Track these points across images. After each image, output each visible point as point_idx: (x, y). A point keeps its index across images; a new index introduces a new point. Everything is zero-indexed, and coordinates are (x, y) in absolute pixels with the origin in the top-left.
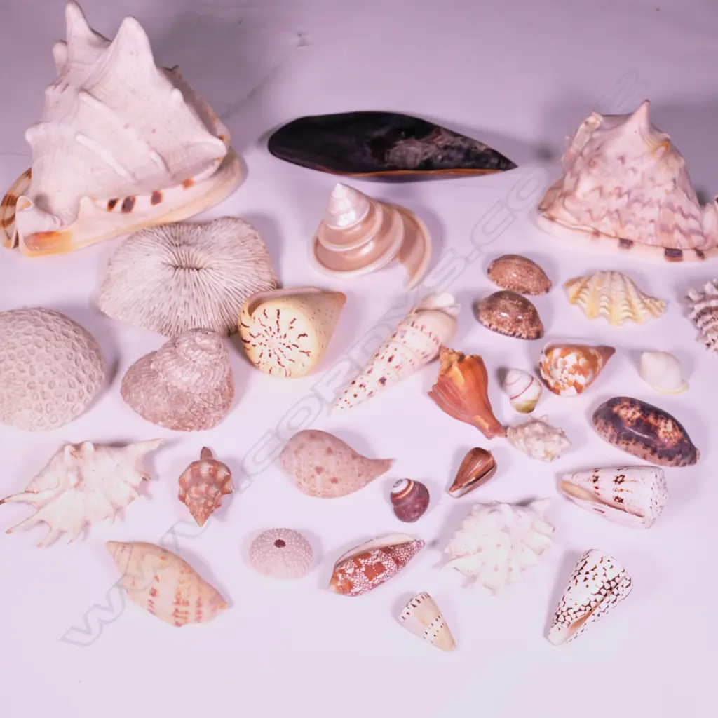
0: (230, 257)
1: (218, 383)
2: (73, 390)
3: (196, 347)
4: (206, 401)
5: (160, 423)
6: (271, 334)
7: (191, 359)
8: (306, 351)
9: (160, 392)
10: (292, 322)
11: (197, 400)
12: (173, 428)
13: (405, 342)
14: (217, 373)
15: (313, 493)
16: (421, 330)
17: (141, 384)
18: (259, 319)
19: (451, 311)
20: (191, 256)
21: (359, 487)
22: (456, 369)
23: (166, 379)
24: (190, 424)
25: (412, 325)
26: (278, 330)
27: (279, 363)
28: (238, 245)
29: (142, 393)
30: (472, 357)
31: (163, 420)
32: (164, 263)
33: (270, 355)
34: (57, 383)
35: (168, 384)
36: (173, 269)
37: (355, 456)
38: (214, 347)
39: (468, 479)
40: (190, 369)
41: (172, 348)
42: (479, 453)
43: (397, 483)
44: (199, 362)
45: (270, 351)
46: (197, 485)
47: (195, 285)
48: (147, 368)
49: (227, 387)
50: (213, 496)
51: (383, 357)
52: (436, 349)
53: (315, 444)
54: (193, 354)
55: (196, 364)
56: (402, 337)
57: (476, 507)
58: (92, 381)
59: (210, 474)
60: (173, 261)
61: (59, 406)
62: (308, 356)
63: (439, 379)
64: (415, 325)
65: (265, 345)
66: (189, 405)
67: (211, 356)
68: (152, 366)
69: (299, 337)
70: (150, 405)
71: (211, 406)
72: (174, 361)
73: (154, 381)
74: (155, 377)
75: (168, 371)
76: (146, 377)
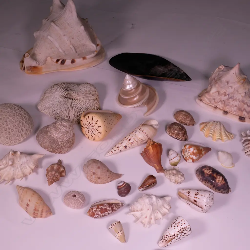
0: (84, 97)
1: (68, 138)
2: (20, 134)
3: (62, 125)
4: (63, 144)
5: (46, 149)
6: (90, 125)
7: (59, 129)
8: (100, 132)
9: (48, 139)
10: (97, 122)
11: (60, 143)
12: (50, 152)
13: (136, 135)
14: (68, 135)
15: (91, 181)
16: (142, 132)
18: (86, 119)
19: (155, 127)
20: (71, 94)
21: (108, 182)
22: (150, 147)
23: (50, 135)
24: (56, 151)
25: (140, 129)
26: (92, 124)
27: (91, 135)
28: (88, 93)
29: (42, 138)
30: (157, 143)
31: (47, 148)
32: (62, 95)
33: (89, 132)
34: (14, 130)
35: (51, 136)
36: (64, 98)
37: (108, 170)
38: (68, 126)
39: (145, 185)
40: (58, 132)
41: (54, 124)
42: (152, 177)
43: (120, 182)
45: (89, 130)
46: (52, 171)
47: (70, 104)
48: (46, 129)
49: (71, 140)
50: (56, 176)
51: (127, 139)
52: (147, 139)
53: (94, 164)
55: (61, 131)
56: (135, 133)
57: (144, 195)
58: (27, 131)
59: (57, 169)
60: (65, 95)
61: (14, 138)
62: (101, 134)
63: (144, 150)
64: (141, 129)
65: (87, 128)
66: (56, 144)
67: (66, 129)
68: (47, 129)
69: (98, 127)
70: (44, 142)
71: (64, 146)
72: (54, 129)
73: (47, 135)
74: (47, 133)
75: (51, 131)
76: (45, 133)
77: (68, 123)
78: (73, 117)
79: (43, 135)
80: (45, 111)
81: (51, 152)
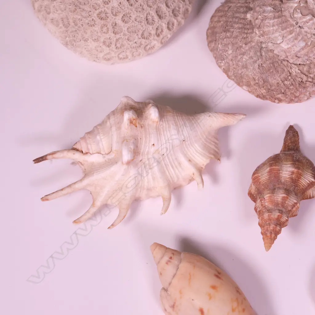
2: (150, 27)
4: (305, 74)
5: (244, 87)
7: (297, 23)
9: (252, 54)
11: (295, 70)
12: (258, 96)
17: (231, 36)
23: (262, 39)
24: (280, 96)
29: (230, 47)
31: (248, 85)
34: (133, 17)
35: (264, 46)
40: (293, 34)
44: (306, 29)
48: (242, 16)
54: (300, 18)
55: (303, 30)
58: (175, 16)
59: (292, 179)
61: (130, 43)
66: (284, 75)
70: (237, 65)
71: (310, 80)
72: (276, 20)
73: (247, 37)
74: (249, 31)
75: (266, 29)
76: (239, 28)
79: (236, 37)
81: (260, 97)
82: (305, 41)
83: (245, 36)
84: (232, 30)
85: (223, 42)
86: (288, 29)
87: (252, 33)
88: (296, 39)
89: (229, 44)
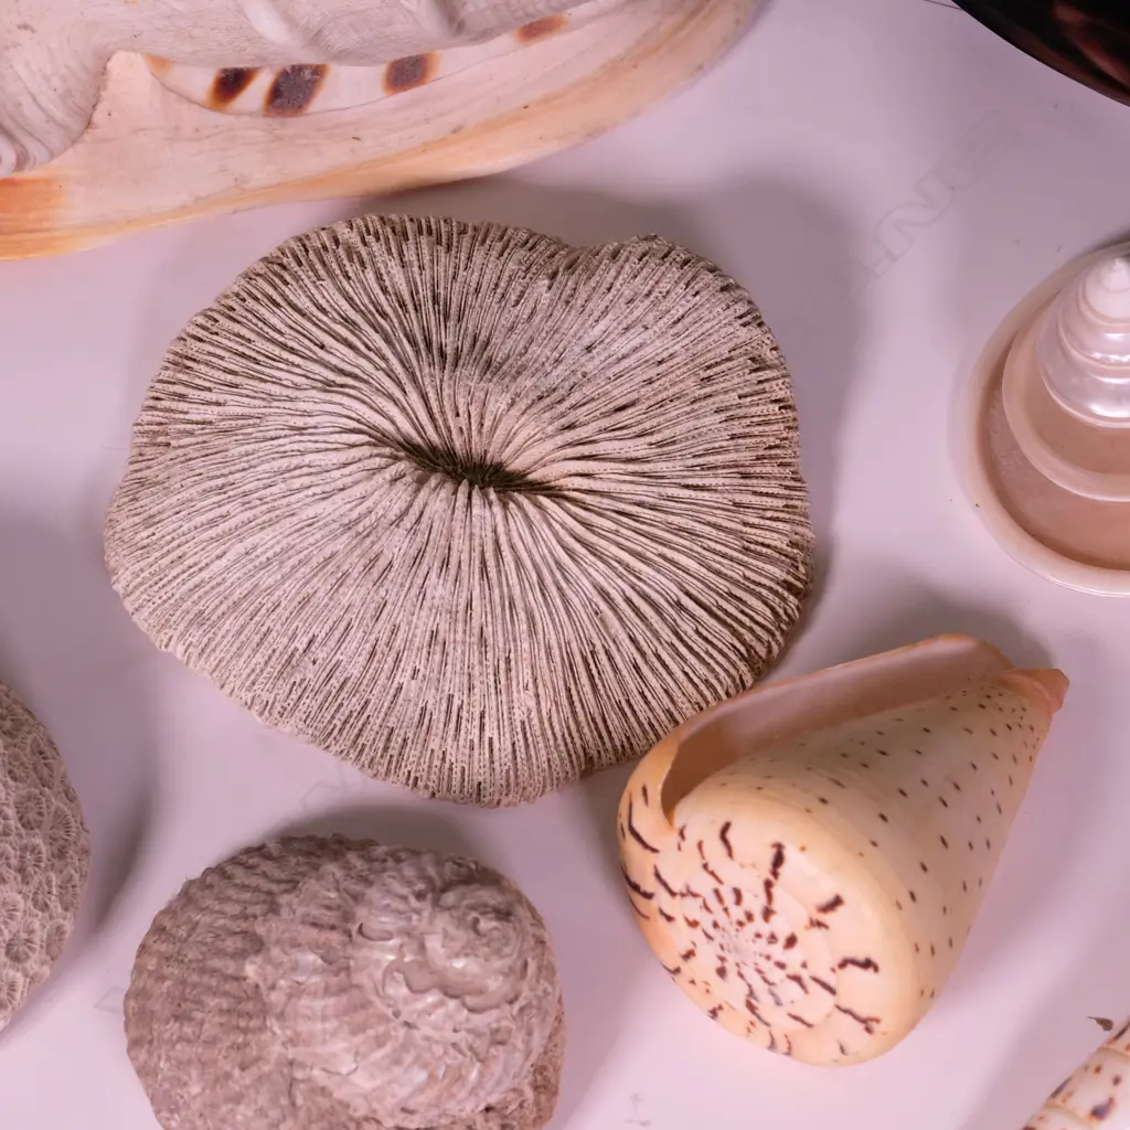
1: (497, 1093)
3: (423, 974)
6: (737, 913)
8: (864, 1012)
9: (263, 1100)
10: (829, 908)
14: (496, 1068)
17: (197, 1037)
18: (700, 845)
20: (488, 423)
26: (768, 914)
27: (751, 1006)
28: (682, 397)
29: (194, 1073)
33: (721, 972)
36: (412, 470)
40: (388, 1049)
44: (426, 1030)
45: (722, 958)
47: (483, 562)
48: (230, 967)
49: (530, 1094)
55: (417, 1034)
58: (16, 959)
60: (419, 429)
62: (869, 1030)
65: (708, 936)
67: (475, 1016)
68: (250, 970)
69: (843, 965)
72: (331, 1001)
73: (246, 1044)
74: (253, 1023)
75: (303, 1027)
76: (221, 1011)
77: (499, 953)
78: (518, 715)
79: (212, 1042)
80: (196, 635)
82: (425, 1066)
83: (240, 1040)
84: (199, 1015)
85: (172, 1054)
86: (371, 1032)
87: (262, 1029)
88: (397, 1062)
89: (190, 1062)
